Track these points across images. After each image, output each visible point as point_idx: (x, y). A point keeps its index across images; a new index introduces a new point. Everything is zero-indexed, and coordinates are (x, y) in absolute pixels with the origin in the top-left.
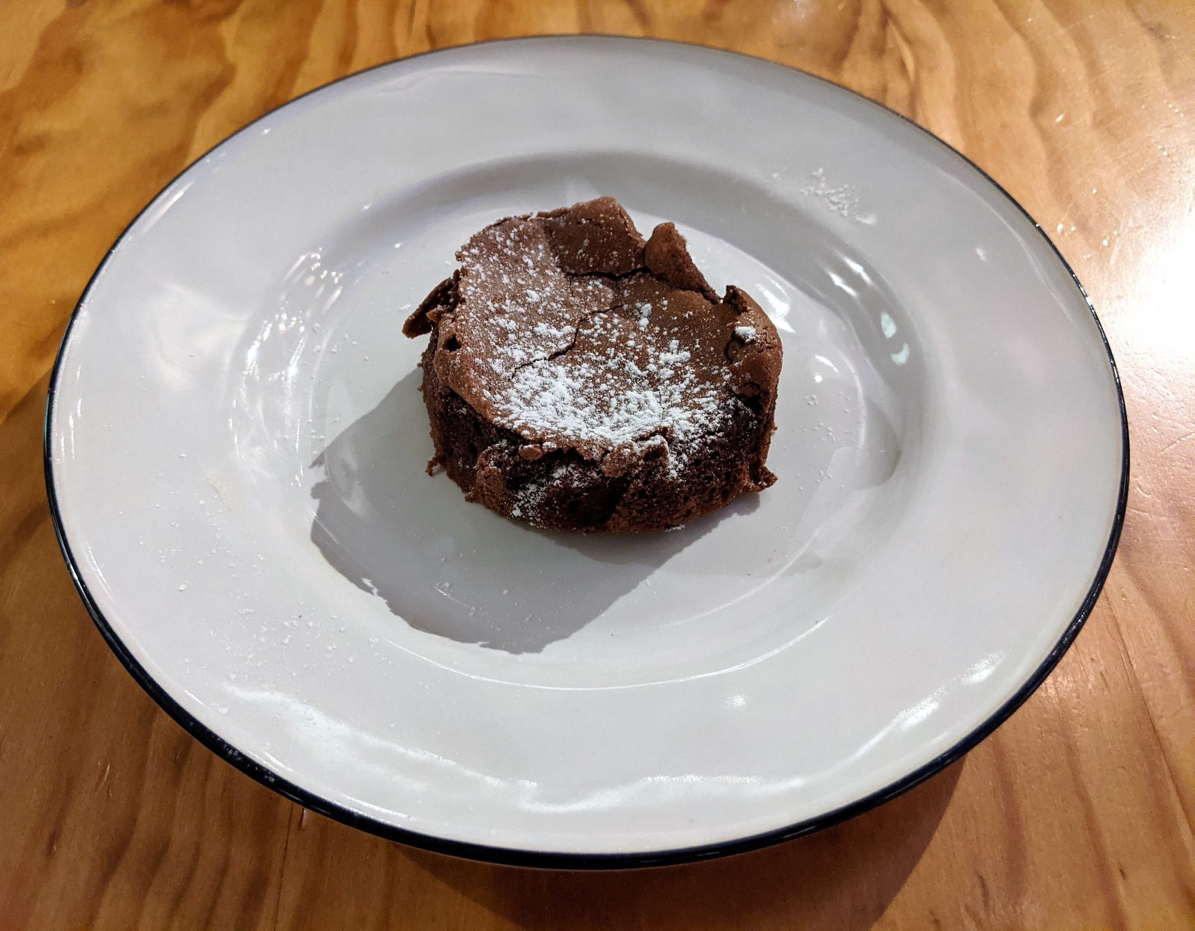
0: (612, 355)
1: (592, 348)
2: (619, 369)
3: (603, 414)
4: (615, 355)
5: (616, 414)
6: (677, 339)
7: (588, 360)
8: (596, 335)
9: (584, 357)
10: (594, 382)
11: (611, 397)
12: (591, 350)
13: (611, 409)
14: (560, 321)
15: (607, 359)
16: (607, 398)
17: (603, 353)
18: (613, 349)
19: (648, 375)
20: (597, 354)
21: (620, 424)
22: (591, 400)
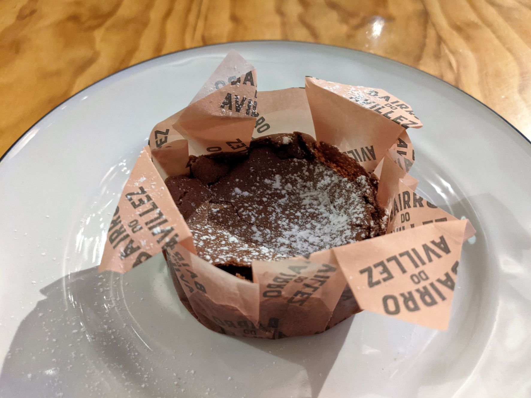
0: (273, 209)
1: (266, 218)
2: (282, 208)
3: (320, 217)
4: (273, 207)
5: (320, 211)
6: (264, 179)
7: (276, 221)
8: (256, 215)
9: (273, 222)
10: (293, 219)
11: (307, 212)
12: (268, 219)
13: (317, 212)
14: (248, 231)
15: (275, 212)
16: (307, 214)
17: (271, 213)
18: (269, 208)
19: (288, 194)
20: (271, 216)
21: (328, 209)
22: (307, 221)
